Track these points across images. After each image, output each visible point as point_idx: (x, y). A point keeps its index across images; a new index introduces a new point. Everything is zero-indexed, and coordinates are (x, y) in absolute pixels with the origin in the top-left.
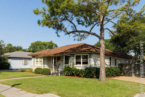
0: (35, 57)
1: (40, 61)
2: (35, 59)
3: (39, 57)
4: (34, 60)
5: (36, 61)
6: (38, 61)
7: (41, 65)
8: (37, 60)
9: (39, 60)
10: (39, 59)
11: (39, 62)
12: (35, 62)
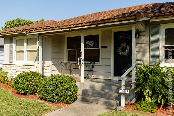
0: (14, 40)
1: (28, 51)
2: (14, 45)
3: (26, 40)
4: (11, 47)
5: (18, 52)
6: (23, 52)
7: (32, 63)
8: (20, 48)
9: (25, 47)
10: (25, 44)
11: (26, 52)
12: (15, 53)
